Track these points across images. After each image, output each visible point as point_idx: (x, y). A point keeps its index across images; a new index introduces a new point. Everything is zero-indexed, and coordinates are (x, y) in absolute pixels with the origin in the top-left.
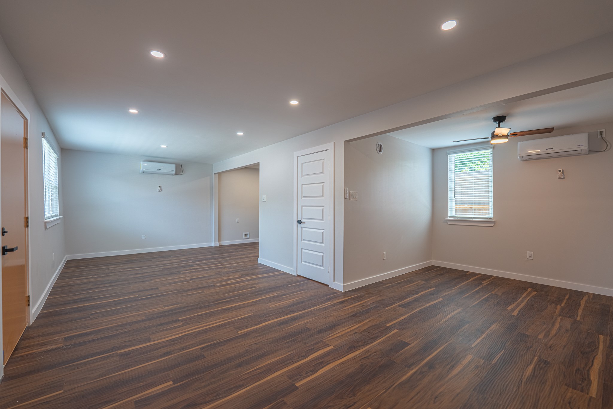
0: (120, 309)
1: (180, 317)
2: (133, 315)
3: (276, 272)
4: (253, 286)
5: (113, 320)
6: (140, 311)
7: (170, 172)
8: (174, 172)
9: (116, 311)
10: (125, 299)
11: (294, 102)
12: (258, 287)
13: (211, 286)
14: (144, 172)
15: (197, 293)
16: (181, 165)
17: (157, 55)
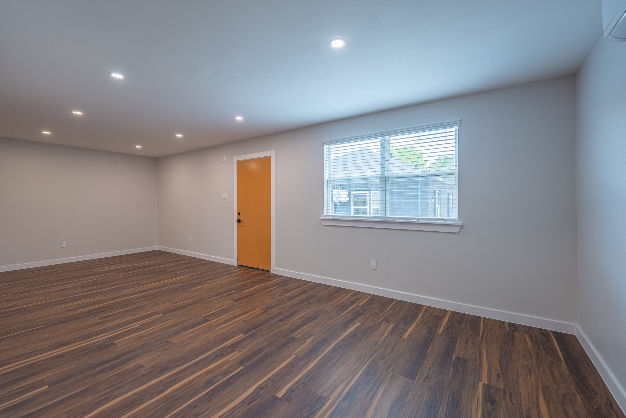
3: (10, 372)
4: (102, 320)
12: (97, 318)
13: (167, 313)
15: (181, 301)
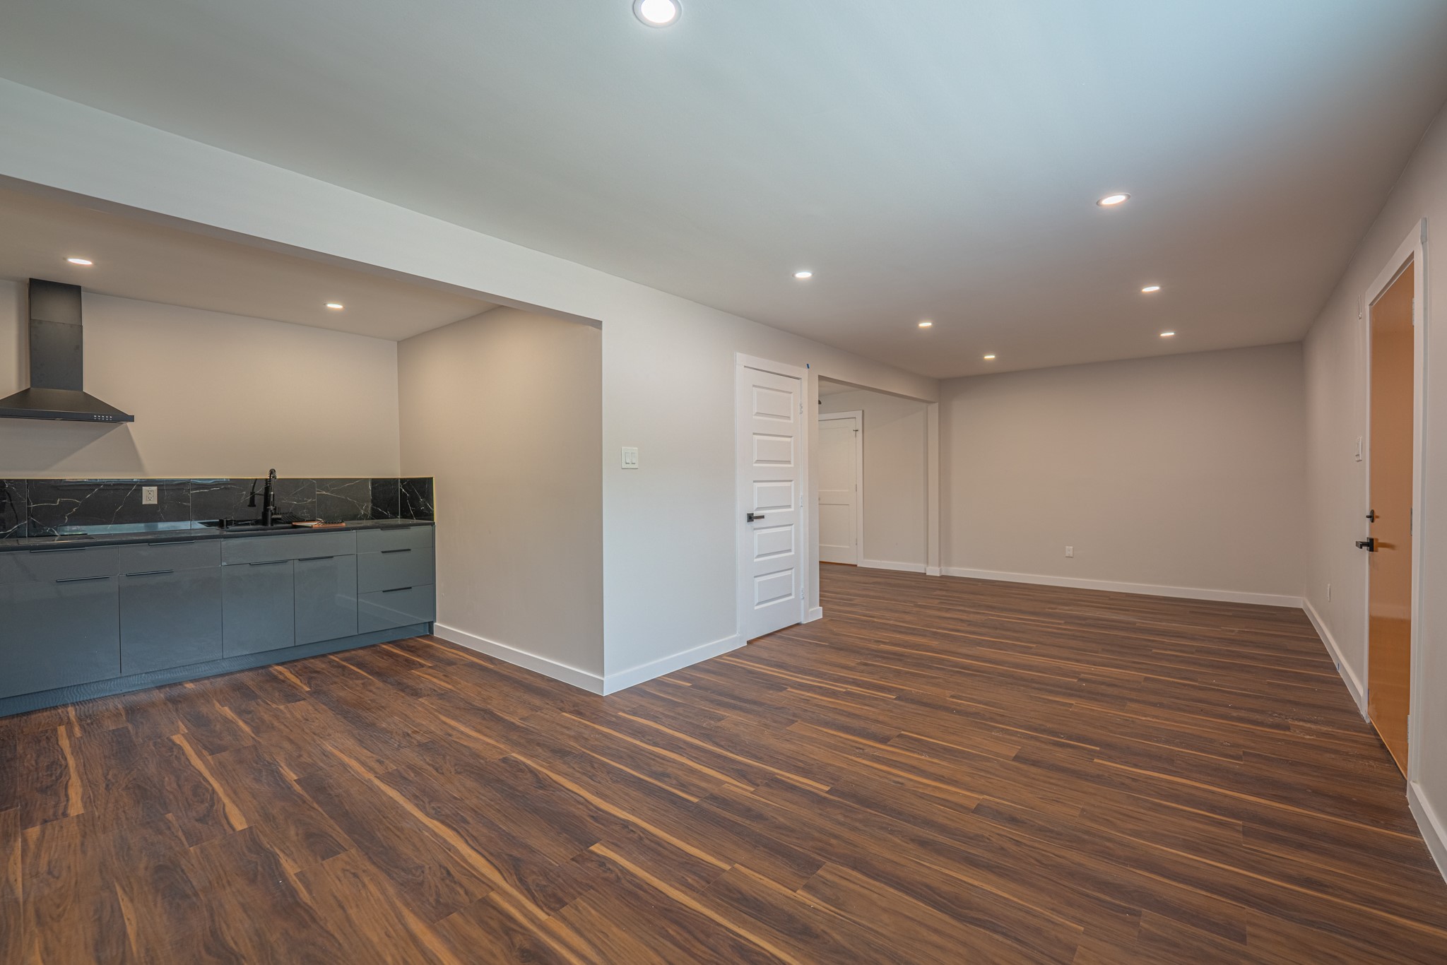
0: (1167, 742)
1: (1074, 682)
2: (1145, 717)
5: (1190, 725)
6: (1125, 718)
9: (1178, 740)
10: (1136, 766)
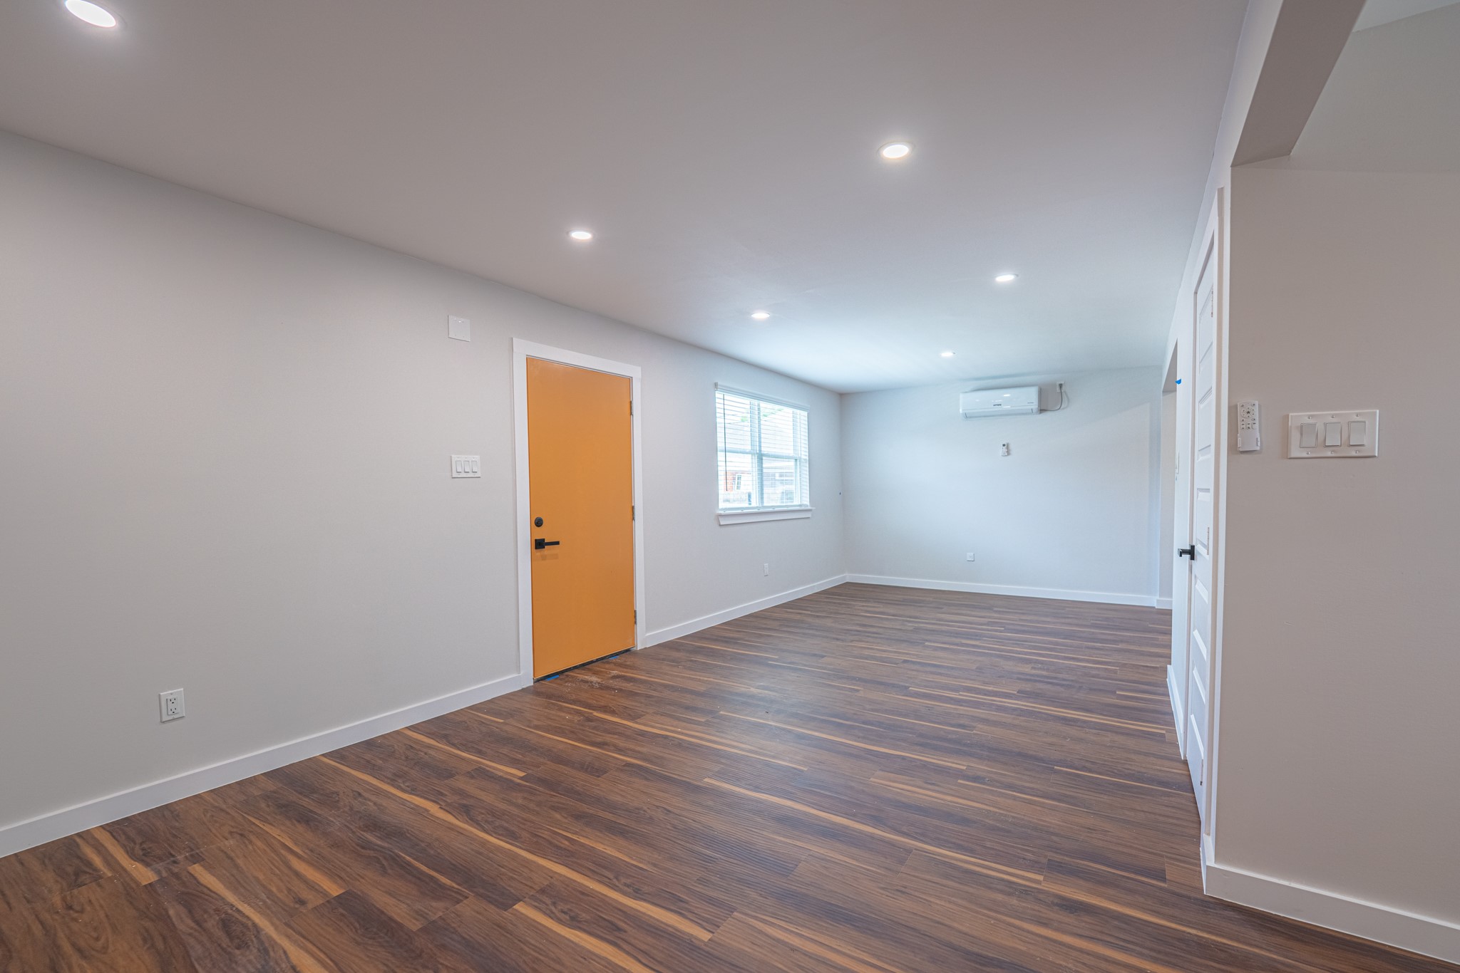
7: (1026, 407)
8: (1035, 406)
11: (896, 152)
14: (967, 417)
16: (1061, 386)
17: (581, 236)
